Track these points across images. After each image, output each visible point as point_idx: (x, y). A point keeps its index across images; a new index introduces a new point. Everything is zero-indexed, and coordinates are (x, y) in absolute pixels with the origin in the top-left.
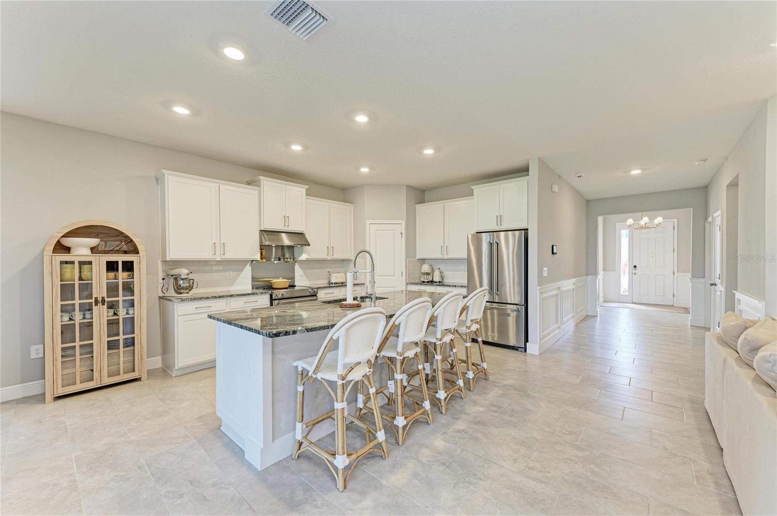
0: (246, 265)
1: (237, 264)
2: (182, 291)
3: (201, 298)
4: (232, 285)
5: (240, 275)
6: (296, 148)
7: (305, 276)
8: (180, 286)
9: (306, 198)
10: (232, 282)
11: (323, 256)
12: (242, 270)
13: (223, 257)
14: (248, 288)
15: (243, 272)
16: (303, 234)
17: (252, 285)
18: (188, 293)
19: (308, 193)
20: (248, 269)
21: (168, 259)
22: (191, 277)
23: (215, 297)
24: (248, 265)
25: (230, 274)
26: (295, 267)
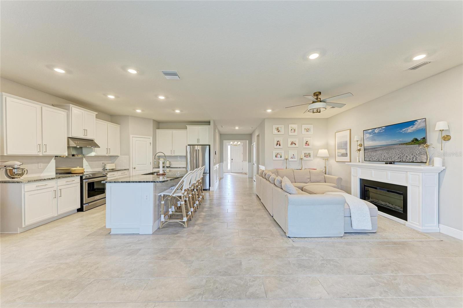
0: (52, 159)
1: (46, 159)
2: (15, 177)
3: (41, 180)
4: (41, 172)
5: (47, 166)
6: (111, 97)
7: (89, 166)
8: (14, 173)
9: (96, 120)
10: (42, 171)
11: (104, 153)
12: (49, 162)
13: (45, 154)
14: (53, 174)
15: (49, 164)
16: (93, 140)
17: (56, 172)
18: (19, 178)
19: (97, 117)
20: (53, 161)
21: (5, 154)
22: (22, 167)
23: (50, 179)
24: (53, 159)
25: (41, 165)
26: (83, 160)
